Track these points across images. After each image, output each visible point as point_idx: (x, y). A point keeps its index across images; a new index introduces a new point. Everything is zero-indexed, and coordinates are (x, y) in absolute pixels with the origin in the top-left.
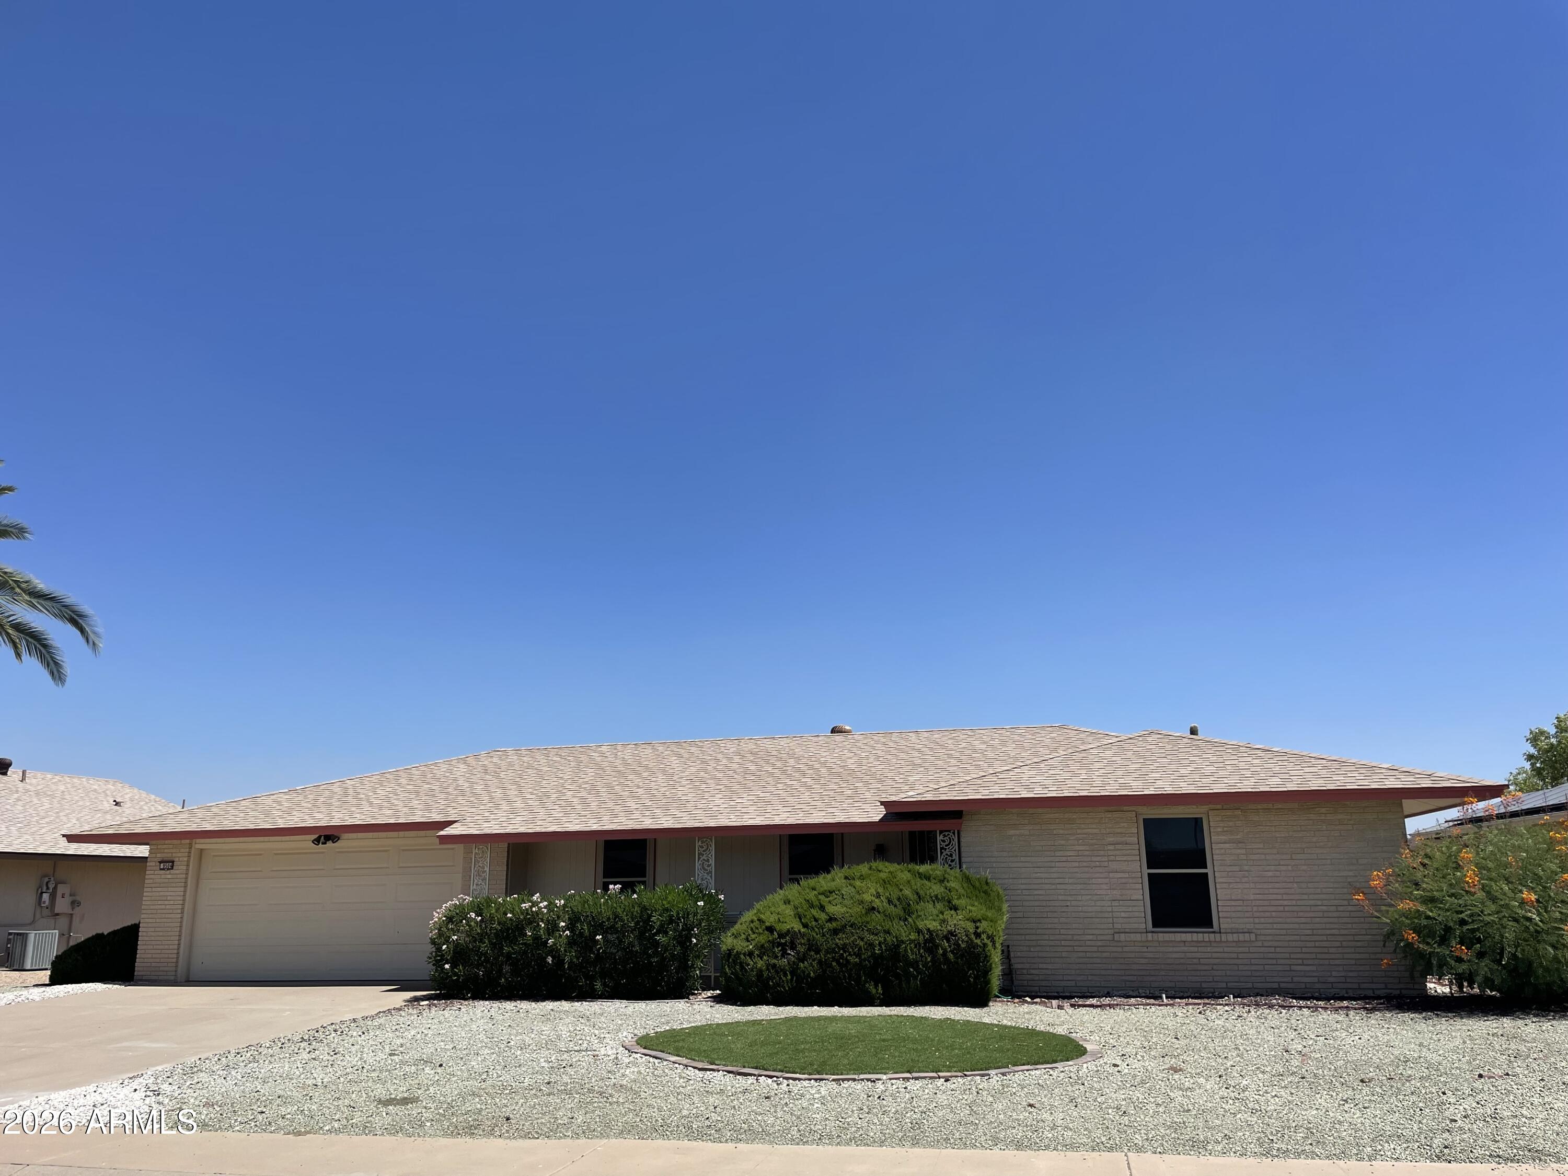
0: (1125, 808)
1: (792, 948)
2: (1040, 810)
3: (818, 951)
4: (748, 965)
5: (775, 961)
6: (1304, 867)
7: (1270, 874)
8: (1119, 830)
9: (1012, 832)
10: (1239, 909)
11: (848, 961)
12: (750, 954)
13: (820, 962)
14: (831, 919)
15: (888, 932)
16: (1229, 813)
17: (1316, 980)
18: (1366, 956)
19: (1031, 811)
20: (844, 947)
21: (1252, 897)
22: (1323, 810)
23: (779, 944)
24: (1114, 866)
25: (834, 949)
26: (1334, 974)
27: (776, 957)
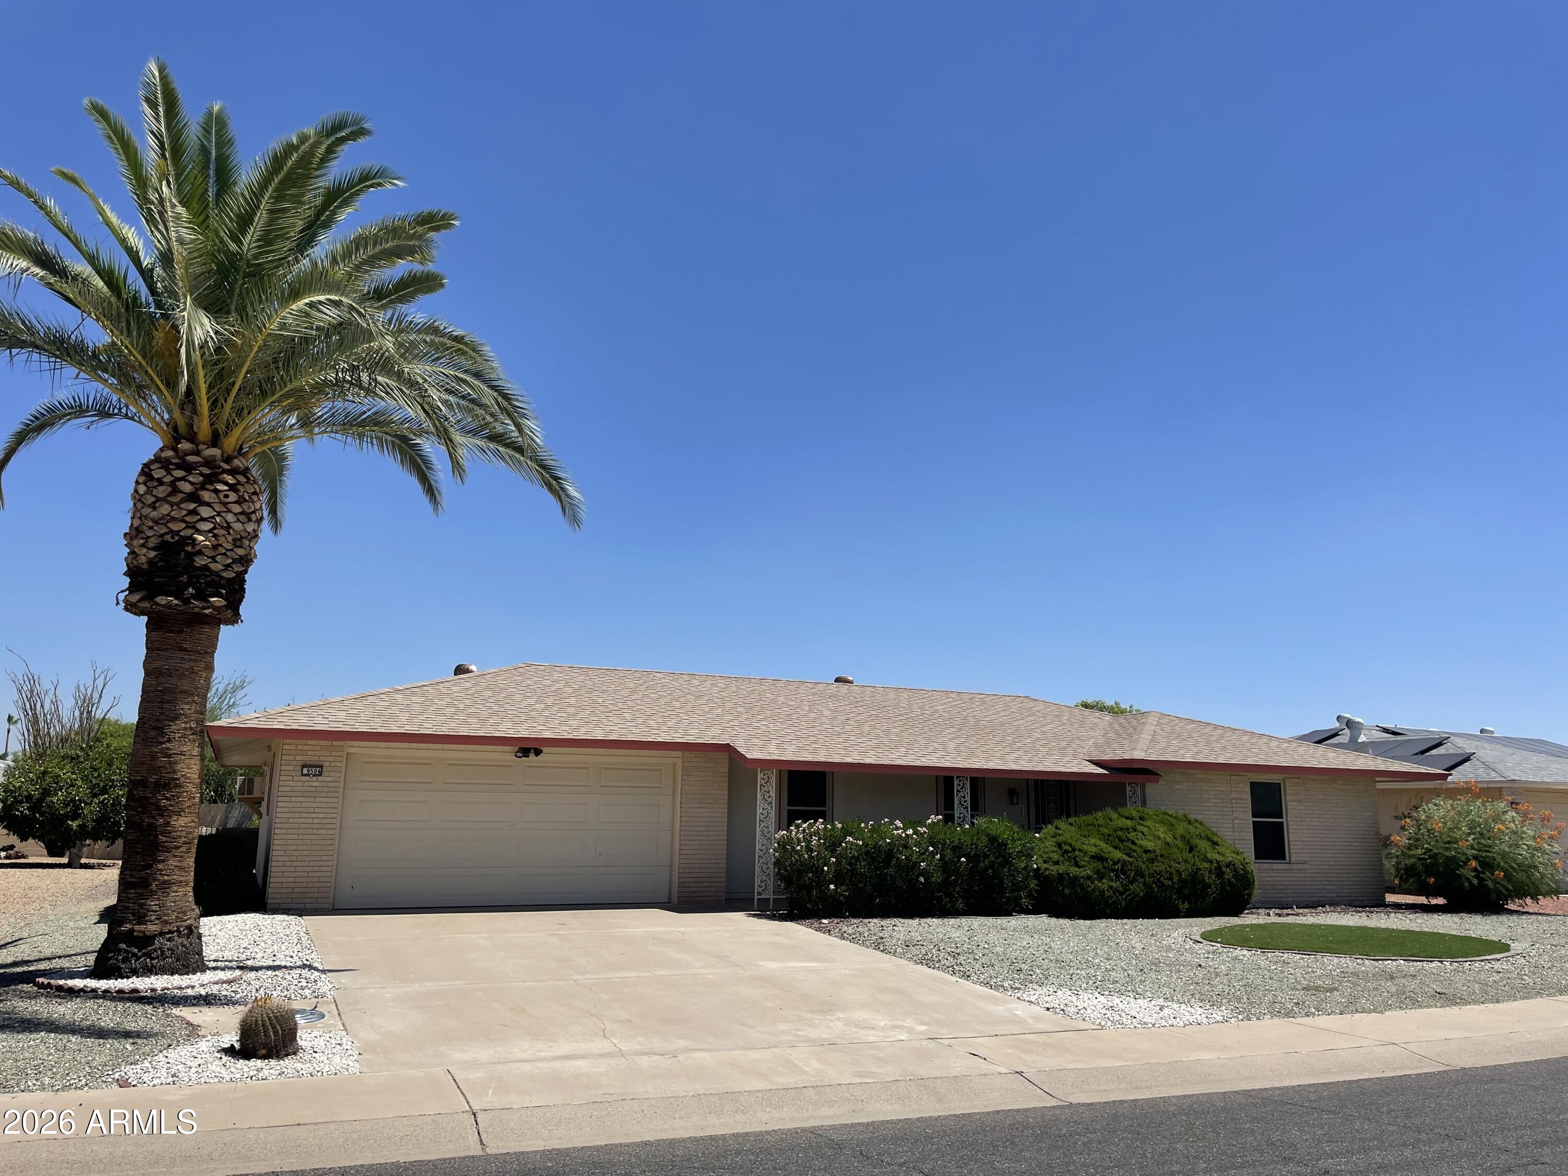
0: (1242, 774)
1: (1124, 874)
2: (1191, 771)
3: (1143, 876)
4: (1089, 886)
5: (1111, 883)
6: (1331, 820)
7: (1315, 823)
8: (1238, 789)
9: (1177, 787)
10: (1300, 847)
11: (1163, 884)
12: (1089, 878)
13: (1145, 884)
14: (1146, 851)
15: (1186, 861)
16: (1296, 780)
17: (1335, 895)
18: (1359, 879)
19: (1188, 771)
20: (1160, 873)
21: (1307, 839)
22: (1340, 782)
23: (1113, 871)
24: (1235, 814)
25: (1153, 874)
26: (1345, 891)
27: (1112, 880)
